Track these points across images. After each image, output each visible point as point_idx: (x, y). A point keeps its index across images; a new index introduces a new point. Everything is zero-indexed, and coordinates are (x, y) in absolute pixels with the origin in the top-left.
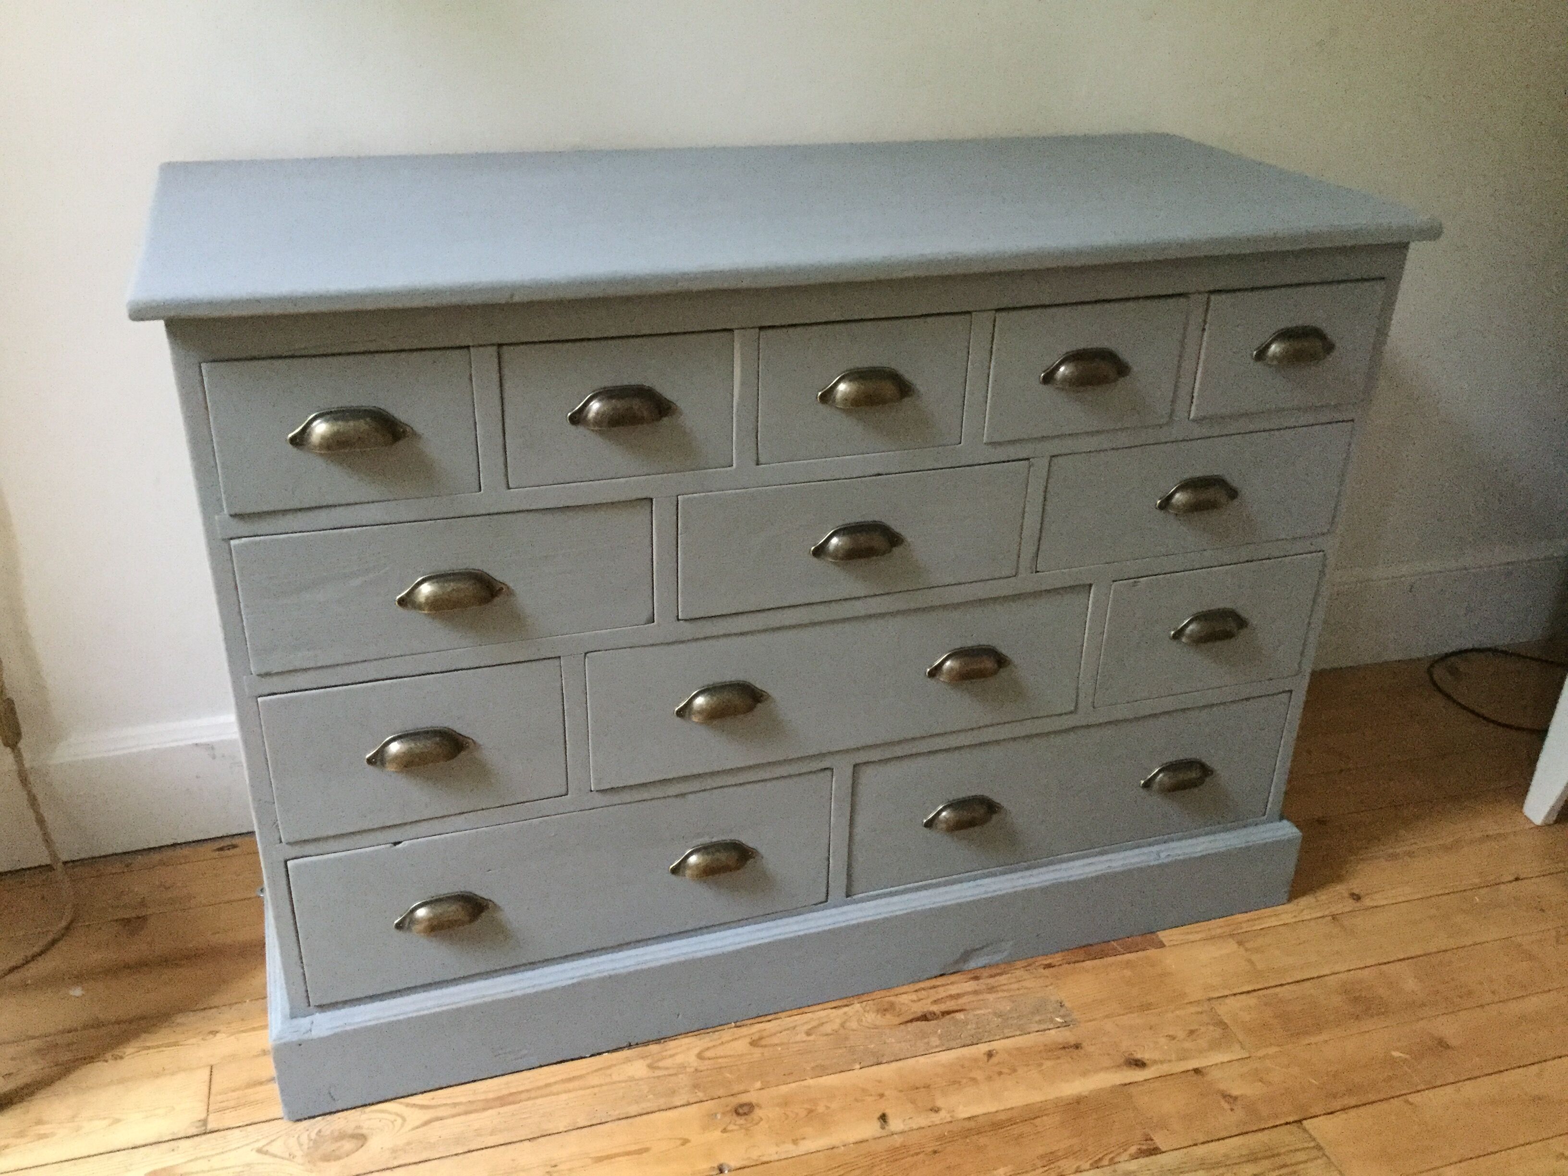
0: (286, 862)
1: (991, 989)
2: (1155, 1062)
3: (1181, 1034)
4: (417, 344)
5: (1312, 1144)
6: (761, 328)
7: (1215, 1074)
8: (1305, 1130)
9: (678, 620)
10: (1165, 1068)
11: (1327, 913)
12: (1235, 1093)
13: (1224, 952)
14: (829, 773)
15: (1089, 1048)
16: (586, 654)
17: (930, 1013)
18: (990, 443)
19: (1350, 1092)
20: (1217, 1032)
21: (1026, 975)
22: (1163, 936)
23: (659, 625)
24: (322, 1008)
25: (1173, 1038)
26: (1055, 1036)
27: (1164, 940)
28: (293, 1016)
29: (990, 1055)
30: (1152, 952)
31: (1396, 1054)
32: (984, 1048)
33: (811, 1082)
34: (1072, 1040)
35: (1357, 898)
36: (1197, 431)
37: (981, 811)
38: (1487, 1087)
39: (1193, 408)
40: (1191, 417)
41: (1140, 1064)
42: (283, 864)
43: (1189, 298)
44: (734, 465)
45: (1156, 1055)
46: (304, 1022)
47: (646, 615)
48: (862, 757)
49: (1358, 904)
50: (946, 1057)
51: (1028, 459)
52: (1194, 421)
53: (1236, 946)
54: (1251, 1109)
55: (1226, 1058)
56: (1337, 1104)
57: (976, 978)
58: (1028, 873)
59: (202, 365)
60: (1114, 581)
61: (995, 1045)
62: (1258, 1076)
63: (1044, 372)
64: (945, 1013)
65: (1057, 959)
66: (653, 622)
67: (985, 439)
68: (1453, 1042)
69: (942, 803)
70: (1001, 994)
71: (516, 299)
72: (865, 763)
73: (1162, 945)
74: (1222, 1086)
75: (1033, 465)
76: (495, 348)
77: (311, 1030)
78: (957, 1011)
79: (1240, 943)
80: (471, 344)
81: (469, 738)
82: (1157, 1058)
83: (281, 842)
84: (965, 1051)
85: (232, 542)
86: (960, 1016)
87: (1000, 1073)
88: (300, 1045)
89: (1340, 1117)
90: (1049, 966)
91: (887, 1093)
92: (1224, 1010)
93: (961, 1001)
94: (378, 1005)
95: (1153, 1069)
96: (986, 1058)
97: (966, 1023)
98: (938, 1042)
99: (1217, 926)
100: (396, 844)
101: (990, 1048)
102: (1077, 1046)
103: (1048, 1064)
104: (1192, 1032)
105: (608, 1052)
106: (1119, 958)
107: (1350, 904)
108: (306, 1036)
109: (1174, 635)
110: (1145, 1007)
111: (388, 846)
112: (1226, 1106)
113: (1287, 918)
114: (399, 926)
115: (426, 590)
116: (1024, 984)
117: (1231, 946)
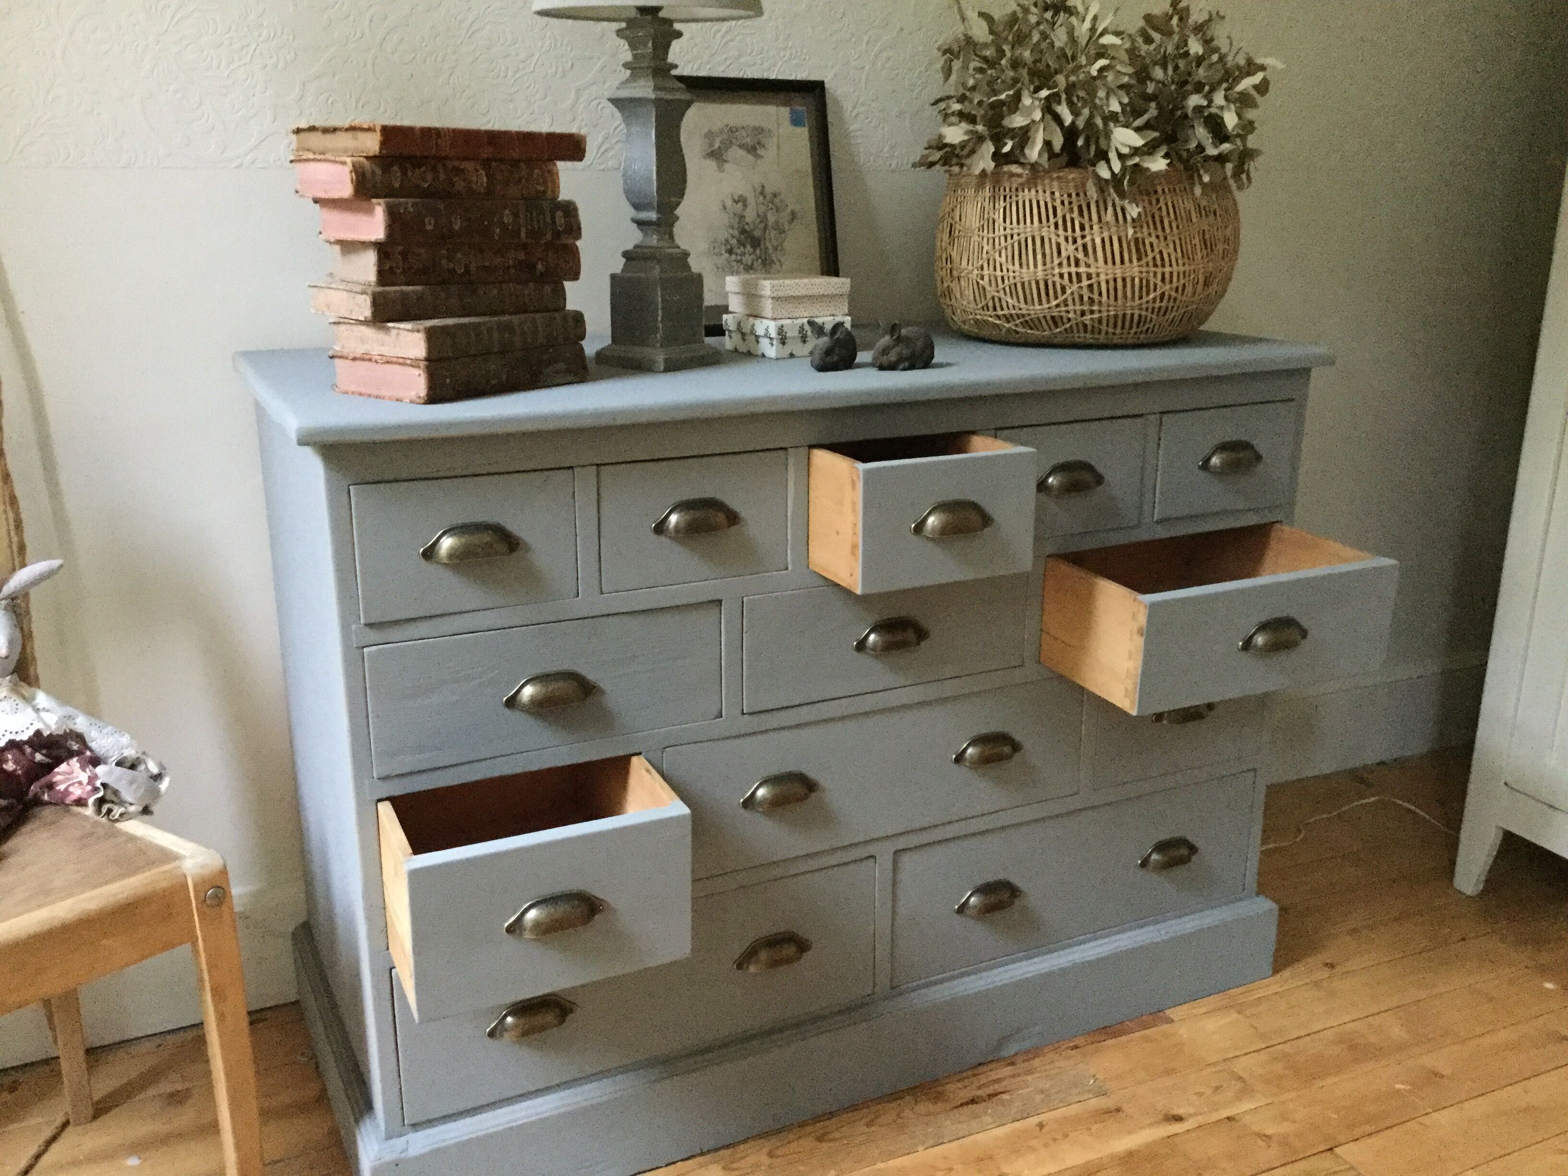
0: (390, 970)
1: (1030, 1072)
2: (1191, 1116)
3: (1209, 1092)
4: (532, 466)
5: (1348, 1166)
6: (810, 447)
7: (1247, 1119)
8: (1338, 1156)
9: (743, 714)
10: (1201, 1119)
11: (1308, 980)
12: (1269, 1132)
13: (1229, 1020)
14: (872, 860)
15: (1128, 1109)
16: (664, 749)
17: (978, 1097)
19: (1367, 1122)
20: (1239, 1085)
21: (1056, 1057)
22: (1170, 1013)
23: (726, 718)
24: (416, 1126)
25: (1200, 1094)
26: (1095, 1103)
27: (1172, 1016)
28: (389, 1137)
29: (1041, 1126)
30: (1165, 1027)
31: (1398, 1086)
32: (1034, 1120)
33: (880, 1165)
34: (1113, 1107)
35: (1331, 966)
36: (1160, 531)
37: (1005, 896)
38: (1481, 1106)
39: (1156, 510)
40: (1155, 519)
41: (1178, 1119)
42: (388, 972)
43: (1145, 418)
44: (790, 569)
45: (1191, 1110)
46: (400, 1142)
47: (715, 712)
48: (901, 843)
49: (1333, 971)
50: (1000, 1131)
52: (1157, 522)
53: (1236, 1015)
54: (1284, 1142)
55: (1252, 1106)
56: (1358, 1132)
57: (1012, 1064)
58: (1049, 956)
59: (351, 487)
61: (1042, 1117)
62: (1284, 1117)
63: (1037, 482)
64: (990, 1096)
65: (1080, 1041)
66: (722, 717)
68: (1447, 1071)
69: (970, 889)
70: (1038, 1075)
72: (903, 850)
73: (1172, 1021)
74: (1255, 1128)
76: (595, 467)
77: (407, 1149)
78: (1003, 1093)
79: (1239, 1012)
80: (575, 465)
82: (1191, 1112)
84: (1017, 1125)
85: (365, 649)
86: (1006, 1097)
87: (1055, 1140)
88: (397, 1165)
89: (1363, 1143)
90: (1076, 1047)
91: (955, 1167)
92: (1239, 1067)
93: (1004, 1083)
94: (468, 1121)
95: (1191, 1120)
96: (1037, 1128)
97: (1011, 1101)
98: (991, 1120)
99: (1215, 1000)
101: (1040, 1120)
102: (1118, 1110)
103: (1094, 1128)
104: (1217, 1088)
105: (682, 1160)
106: (1137, 1034)
108: (403, 1155)
109: (1156, 718)
110: (1170, 1072)
112: (1263, 1144)
113: (1275, 988)
114: (492, 1034)
115: (528, 692)
116: (1057, 1064)
117: (1234, 1016)
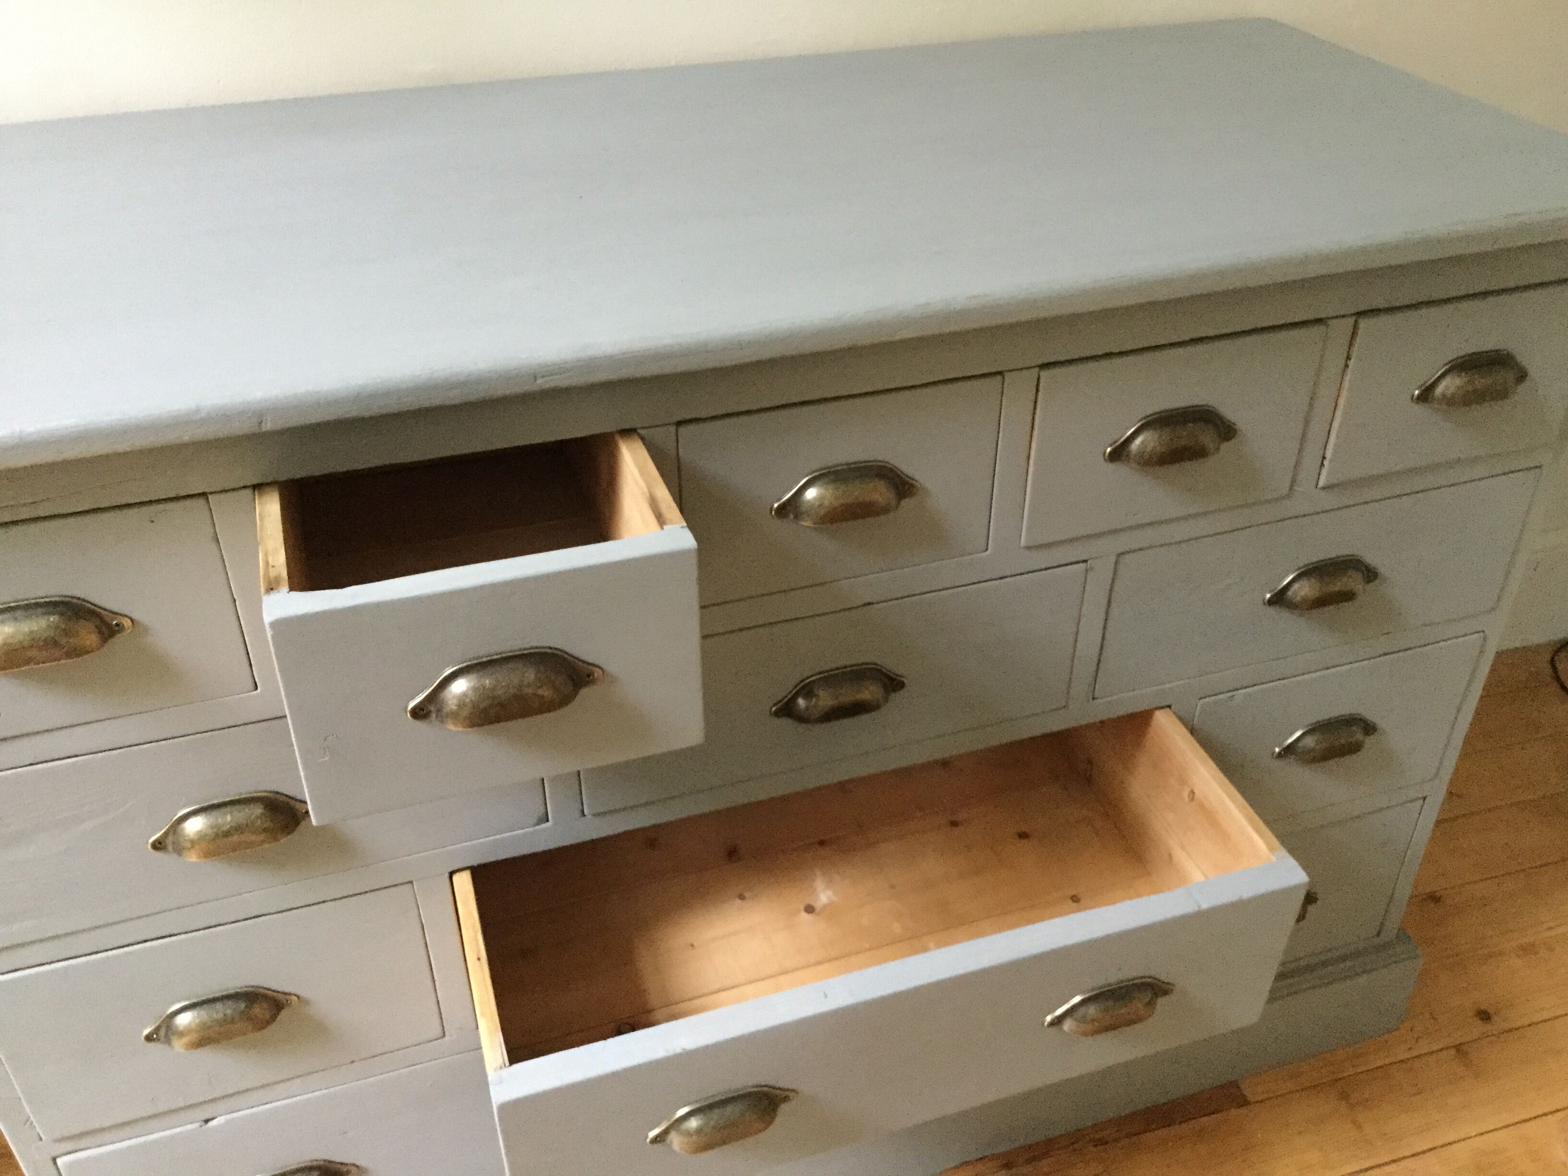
0: (54, 1160)
6: (679, 424)
9: (584, 815)
11: (1449, 1042)
16: (451, 874)
18: (1028, 548)
23: (555, 825)
27: (1246, 1093)
35: (1486, 1016)
36: (1329, 500)
39: (1324, 472)
40: (1321, 483)
42: (51, 1163)
43: (1327, 326)
47: (534, 816)
49: (1488, 1027)
51: (1085, 561)
52: (1324, 488)
60: (1200, 699)
63: (1111, 445)
66: (548, 821)
67: (1023, 542)
71: (268, 426)
73: (1244, 1101)
75: (1091, 568)
80: (207, 490)
81: (290, 994)
83: (41, 1139)
99: (1312, 1067)
100: (207, 1121)
107: (1478, 1028)
109: (1280, 753)
111: (196, 1125)
113: (1400, 1052)
115: (195, 825)
